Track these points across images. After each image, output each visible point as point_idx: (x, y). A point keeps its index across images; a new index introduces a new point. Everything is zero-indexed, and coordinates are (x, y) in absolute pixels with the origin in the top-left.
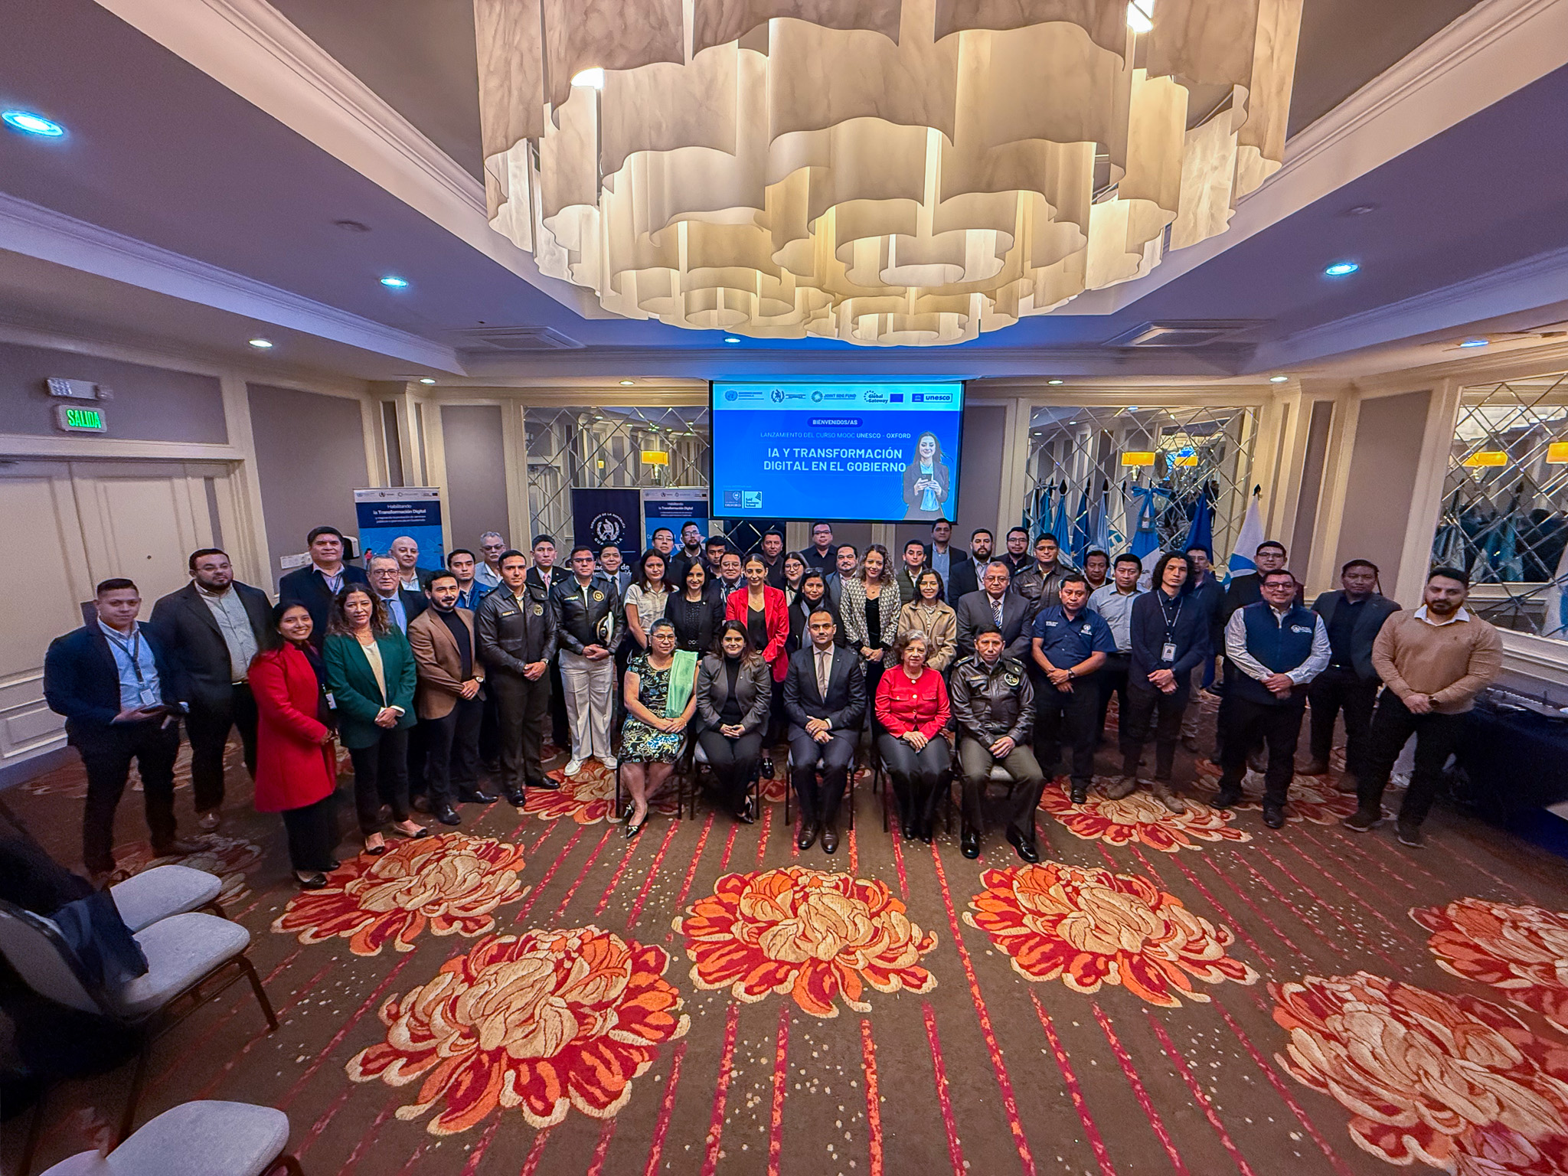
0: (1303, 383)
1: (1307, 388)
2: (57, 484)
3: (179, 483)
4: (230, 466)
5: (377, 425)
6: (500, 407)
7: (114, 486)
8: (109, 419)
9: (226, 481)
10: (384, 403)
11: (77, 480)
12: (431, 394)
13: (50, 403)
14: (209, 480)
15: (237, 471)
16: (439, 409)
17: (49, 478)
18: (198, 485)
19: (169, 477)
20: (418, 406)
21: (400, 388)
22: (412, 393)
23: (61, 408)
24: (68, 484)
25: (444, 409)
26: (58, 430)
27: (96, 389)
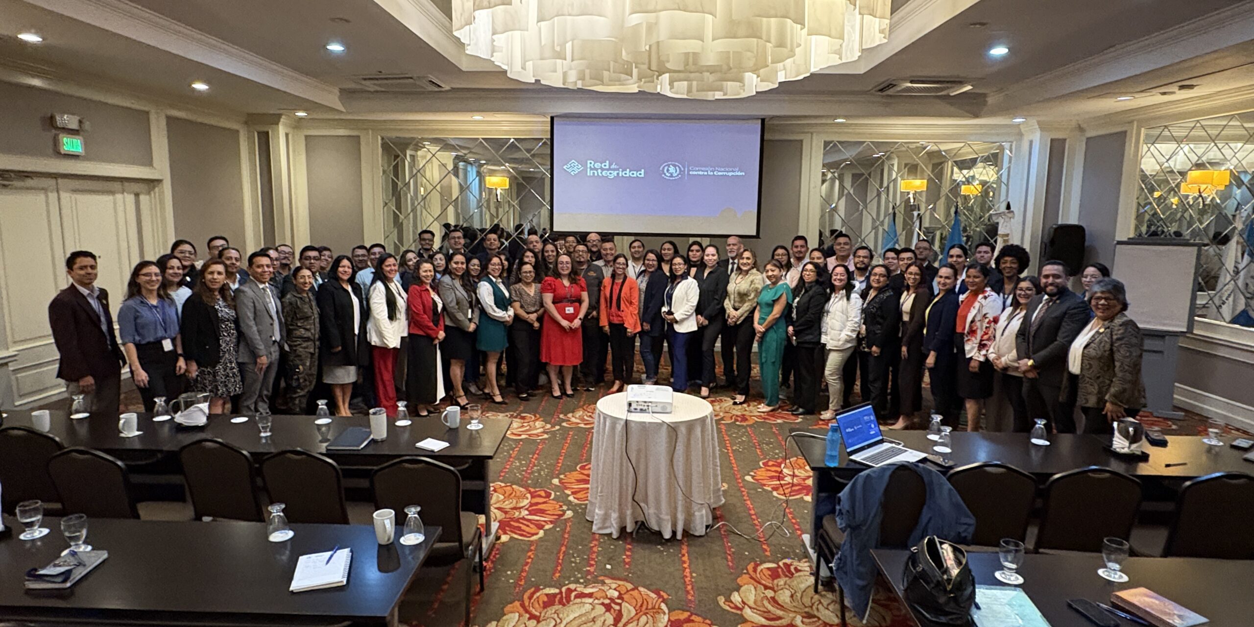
0: (1039, 123)
1: (1043, 127)
2: (50, 194)
3: (119, 196)
4: (152, 184)
5: (251, 152)
6: (359, 137)
7: (81, 198)
8: (86, 145)
9: (148, 197)
10: (259, 133)
11: (61, 193)
12: (298, 124)
13: (54, 131)
14: (137, 195)
15: (157, 189)
16: (303, 138)
17: (45, 190)
18: (130, 198)
19: (112, 193)
20: (287, 135)
21: (275, 119)
22: (285, 125)
23: (61, 136)
24: (55, 195)
25: (307, 137)
26: (58, 153)
27: (80, 122)
